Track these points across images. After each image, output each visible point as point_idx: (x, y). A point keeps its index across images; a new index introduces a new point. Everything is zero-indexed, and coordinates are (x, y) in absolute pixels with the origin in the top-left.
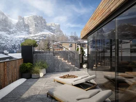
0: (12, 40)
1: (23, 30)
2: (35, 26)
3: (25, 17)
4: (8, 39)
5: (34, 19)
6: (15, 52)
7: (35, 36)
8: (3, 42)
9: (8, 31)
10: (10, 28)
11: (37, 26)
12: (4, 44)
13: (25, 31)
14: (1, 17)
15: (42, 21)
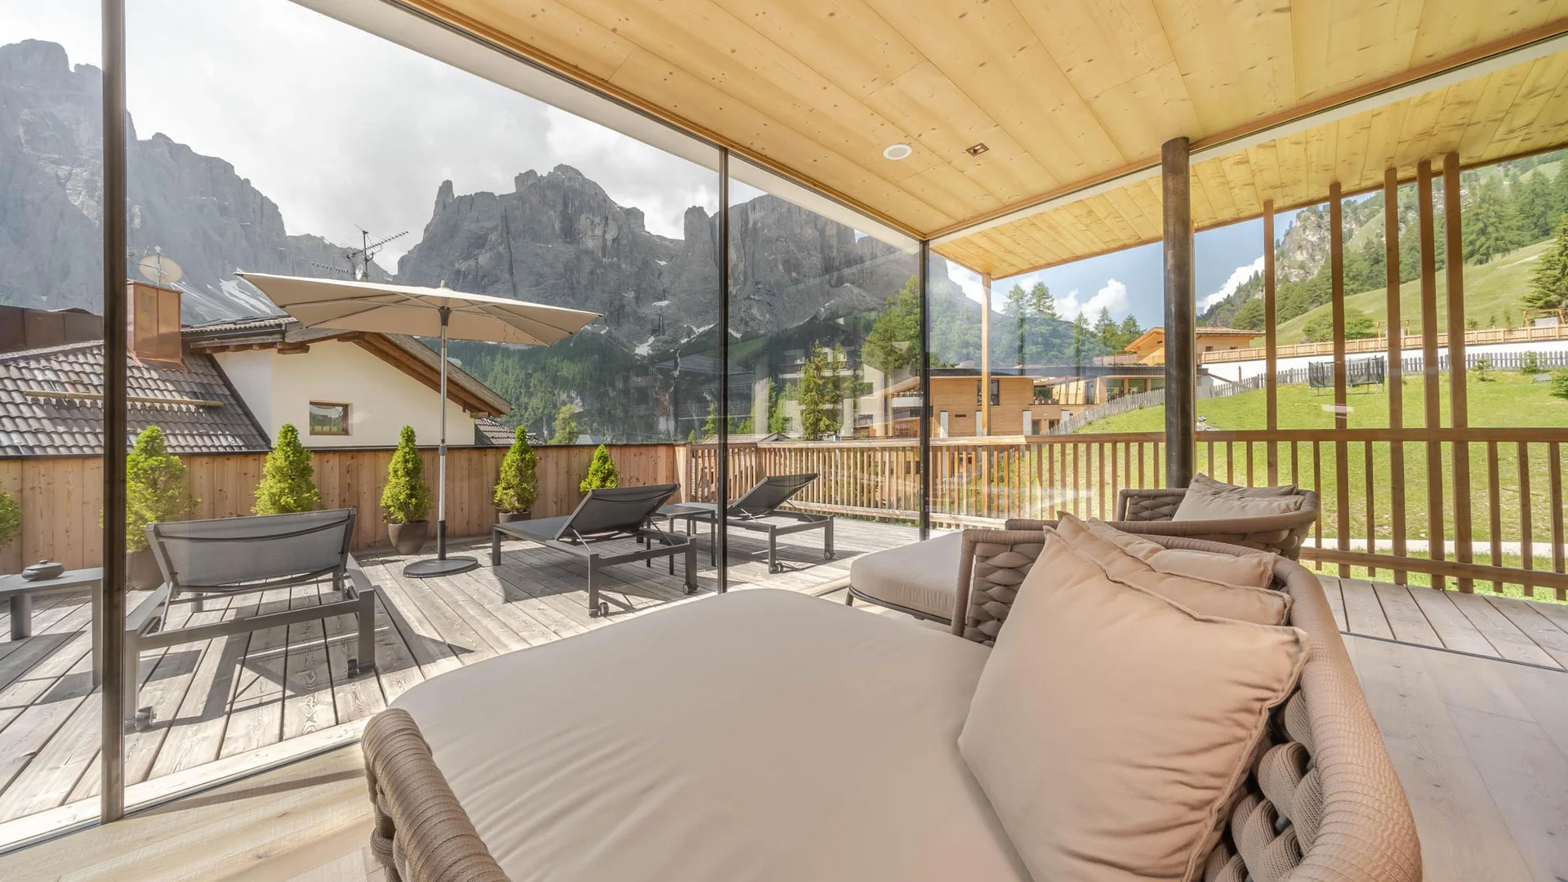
2: (787, 266)
10: (644, 296)
11: (797, 267)
14: (598, 232)
15: (828, 227)
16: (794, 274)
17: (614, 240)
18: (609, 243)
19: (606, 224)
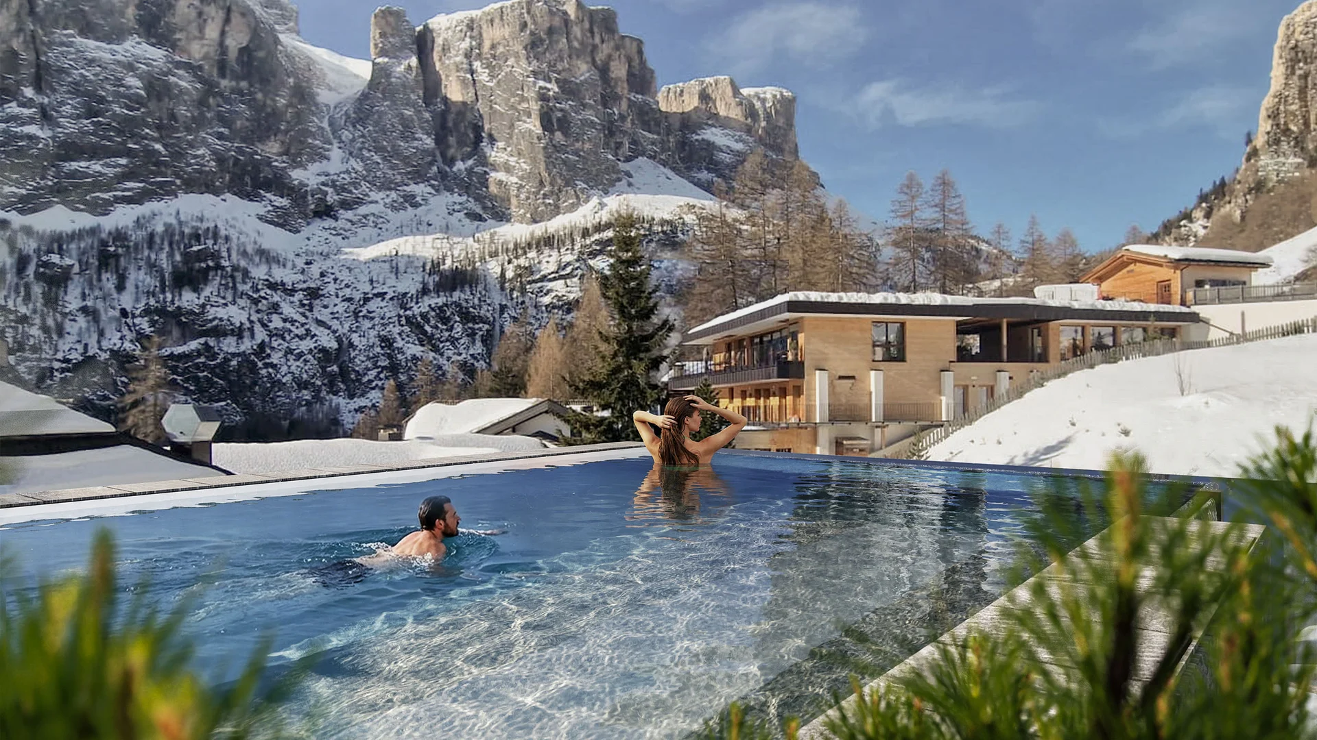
0: (314, 294)
1: (419, 176)
2: (547, 121)
3: (442, 24)
4: (279, 274)
5: (534, 46)
6: (348, 419)
7: (548, 242)
8: (236, 314)
9: (278, 184)
10: (298, 152)
11: (564, 125)
12: (239, 333)
13: (446, 182)
14: (212, 32)
15: (612, 63)
16: (558, 136)
17: (244, 51)
18: (233, 54)
19: (227, 20)
